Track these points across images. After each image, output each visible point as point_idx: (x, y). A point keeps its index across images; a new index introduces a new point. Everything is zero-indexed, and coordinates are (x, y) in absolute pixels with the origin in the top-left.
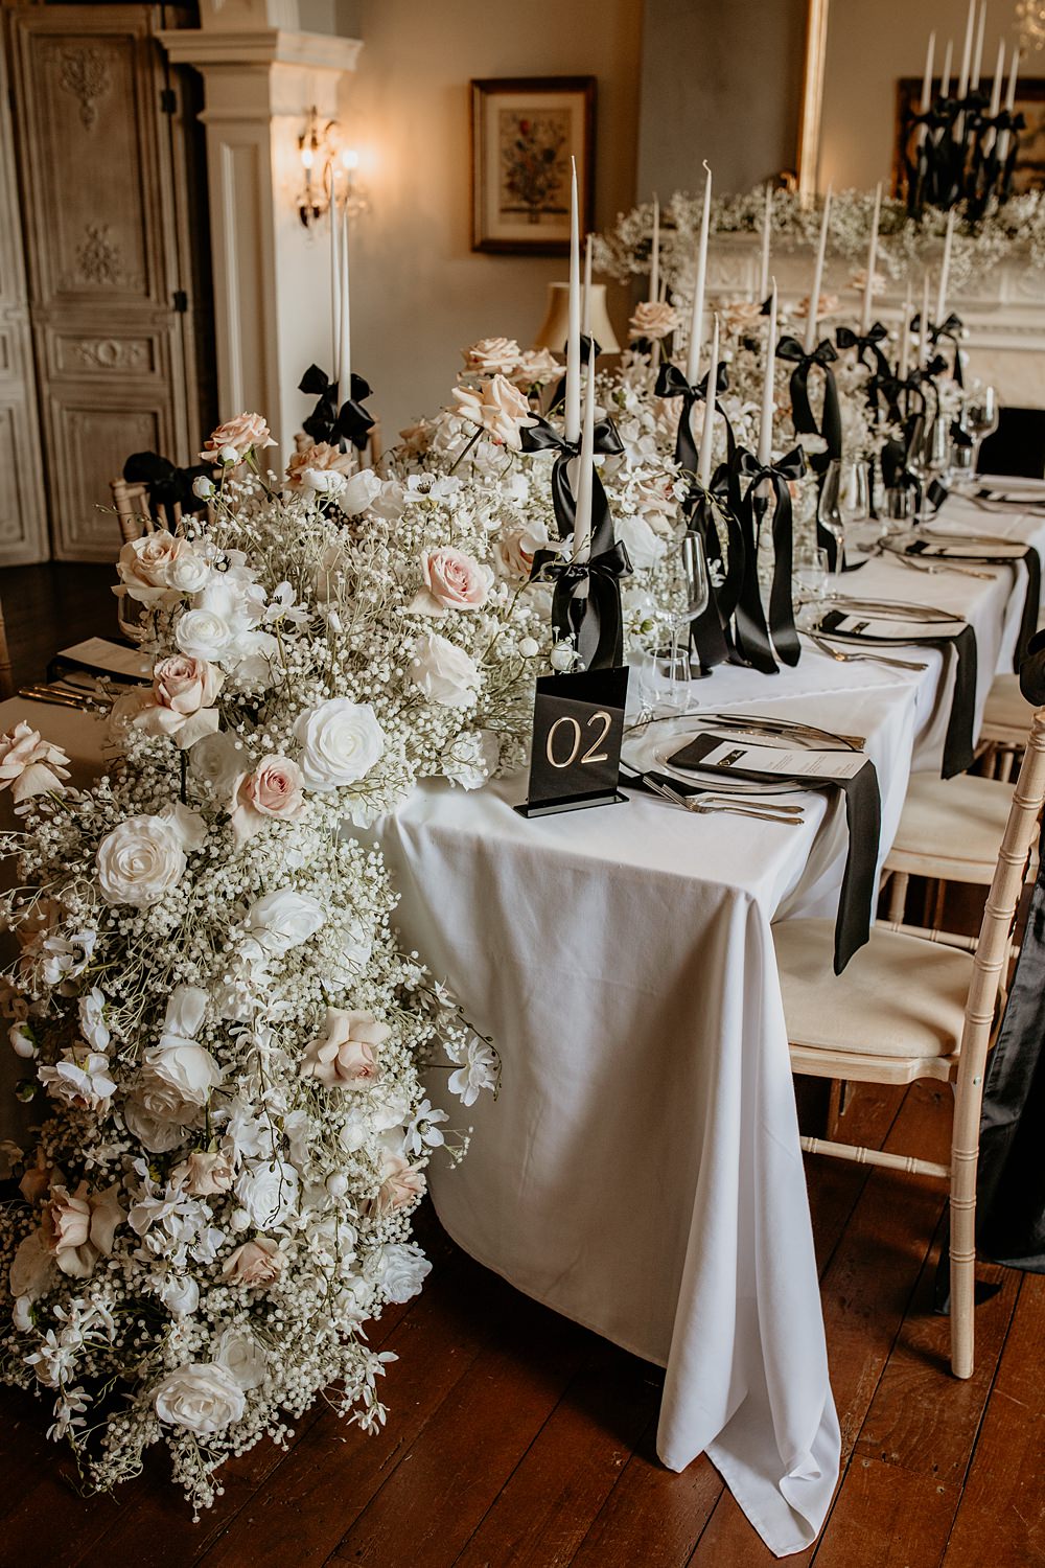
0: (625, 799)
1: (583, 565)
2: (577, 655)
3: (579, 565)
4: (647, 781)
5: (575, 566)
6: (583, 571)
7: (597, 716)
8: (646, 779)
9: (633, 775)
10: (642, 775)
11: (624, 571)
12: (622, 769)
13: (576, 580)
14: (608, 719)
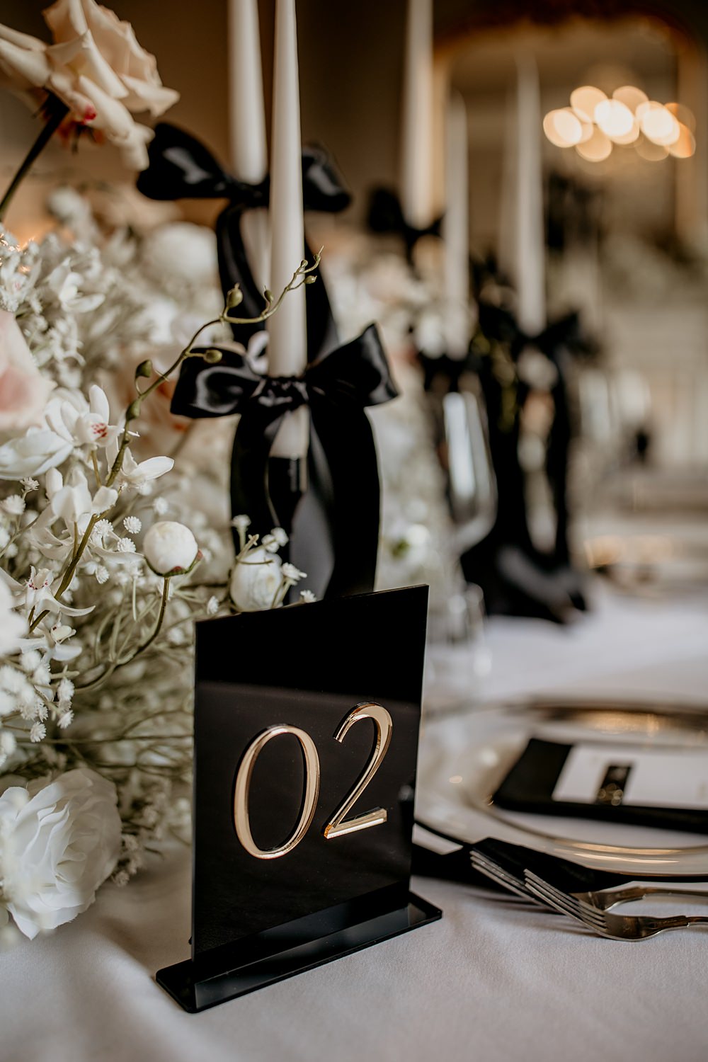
0: (433, 914)
1: (293, 379)
2: (292, 572)
3: (283, 380)
4: (481, 863)
5: (275, 383)
6: (293, 392)
7: (358, 717)
8: (476, 856)
9: (446, 847)
10: (467, 847)
11: (379, 393)
12: (420, 836)
13: (277, 412)
14: (384, 720)
